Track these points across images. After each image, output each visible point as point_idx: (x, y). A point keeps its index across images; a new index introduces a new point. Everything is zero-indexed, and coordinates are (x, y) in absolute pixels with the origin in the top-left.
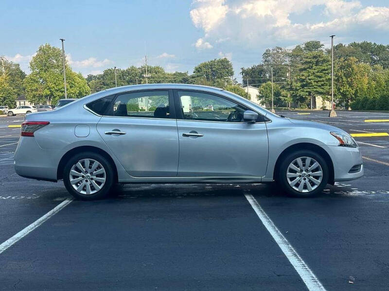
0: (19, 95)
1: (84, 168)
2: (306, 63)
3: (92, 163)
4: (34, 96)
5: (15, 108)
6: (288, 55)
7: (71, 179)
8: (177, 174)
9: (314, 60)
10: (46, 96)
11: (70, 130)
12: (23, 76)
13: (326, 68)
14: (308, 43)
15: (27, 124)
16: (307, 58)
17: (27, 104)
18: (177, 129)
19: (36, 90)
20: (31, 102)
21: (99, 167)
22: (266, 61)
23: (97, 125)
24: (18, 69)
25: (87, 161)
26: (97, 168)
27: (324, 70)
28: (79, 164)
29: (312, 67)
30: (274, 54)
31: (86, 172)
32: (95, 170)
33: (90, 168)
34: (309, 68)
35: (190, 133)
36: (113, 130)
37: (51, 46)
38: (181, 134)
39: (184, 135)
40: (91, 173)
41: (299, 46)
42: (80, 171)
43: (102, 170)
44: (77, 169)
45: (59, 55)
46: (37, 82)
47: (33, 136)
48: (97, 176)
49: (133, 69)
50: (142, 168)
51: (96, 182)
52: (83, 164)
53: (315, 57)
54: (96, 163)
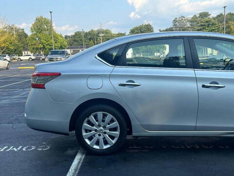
0: (24, 48)
1: (97, 121)
2: (201, 25)
3: (104, 116)
4: (33, 49)
5: (22, 56)
6: (189, 21)
7: (84, 134)
8: (196, 128)
9: (206, 24)
10: (41, 49)
11: (83, 82)
12: (26, 36)
13: (214, 28)
14: (201, 13)
15: (37, 75)
16: (202, 22)
17: (29, 53)
18: (196, 79)
19: (35, 45)
20: (32, 52)
21: (112, 121)
22: (174, 25)
23: (110, 76)
24: (23, 32)
25: (100, 114)
26: (110, 121)
27: (213, 30)
28: (92, 118)
29: (205, 28)
30: (180, 21)
31: (99, 126)
32: (109, 124)
33: (103, 121)
34: (203, 29)
35: (210, 84)
36: (127, 82)
37: (43, 17)
38: (200, 85)
39: (204, 86)
40: (104, 127)
41: (195, 15)
42: (93, 125)
43: (116, 124)
44: (89, 123)
45: (48, 23)
46: (35, 40)
47: (44, 88)
48: (110, 130)
49: (92, 31)
50: (157, 121)
51: (109, 136)
52: (96, 117)
53: (207, 22)
54: (109, 117)
